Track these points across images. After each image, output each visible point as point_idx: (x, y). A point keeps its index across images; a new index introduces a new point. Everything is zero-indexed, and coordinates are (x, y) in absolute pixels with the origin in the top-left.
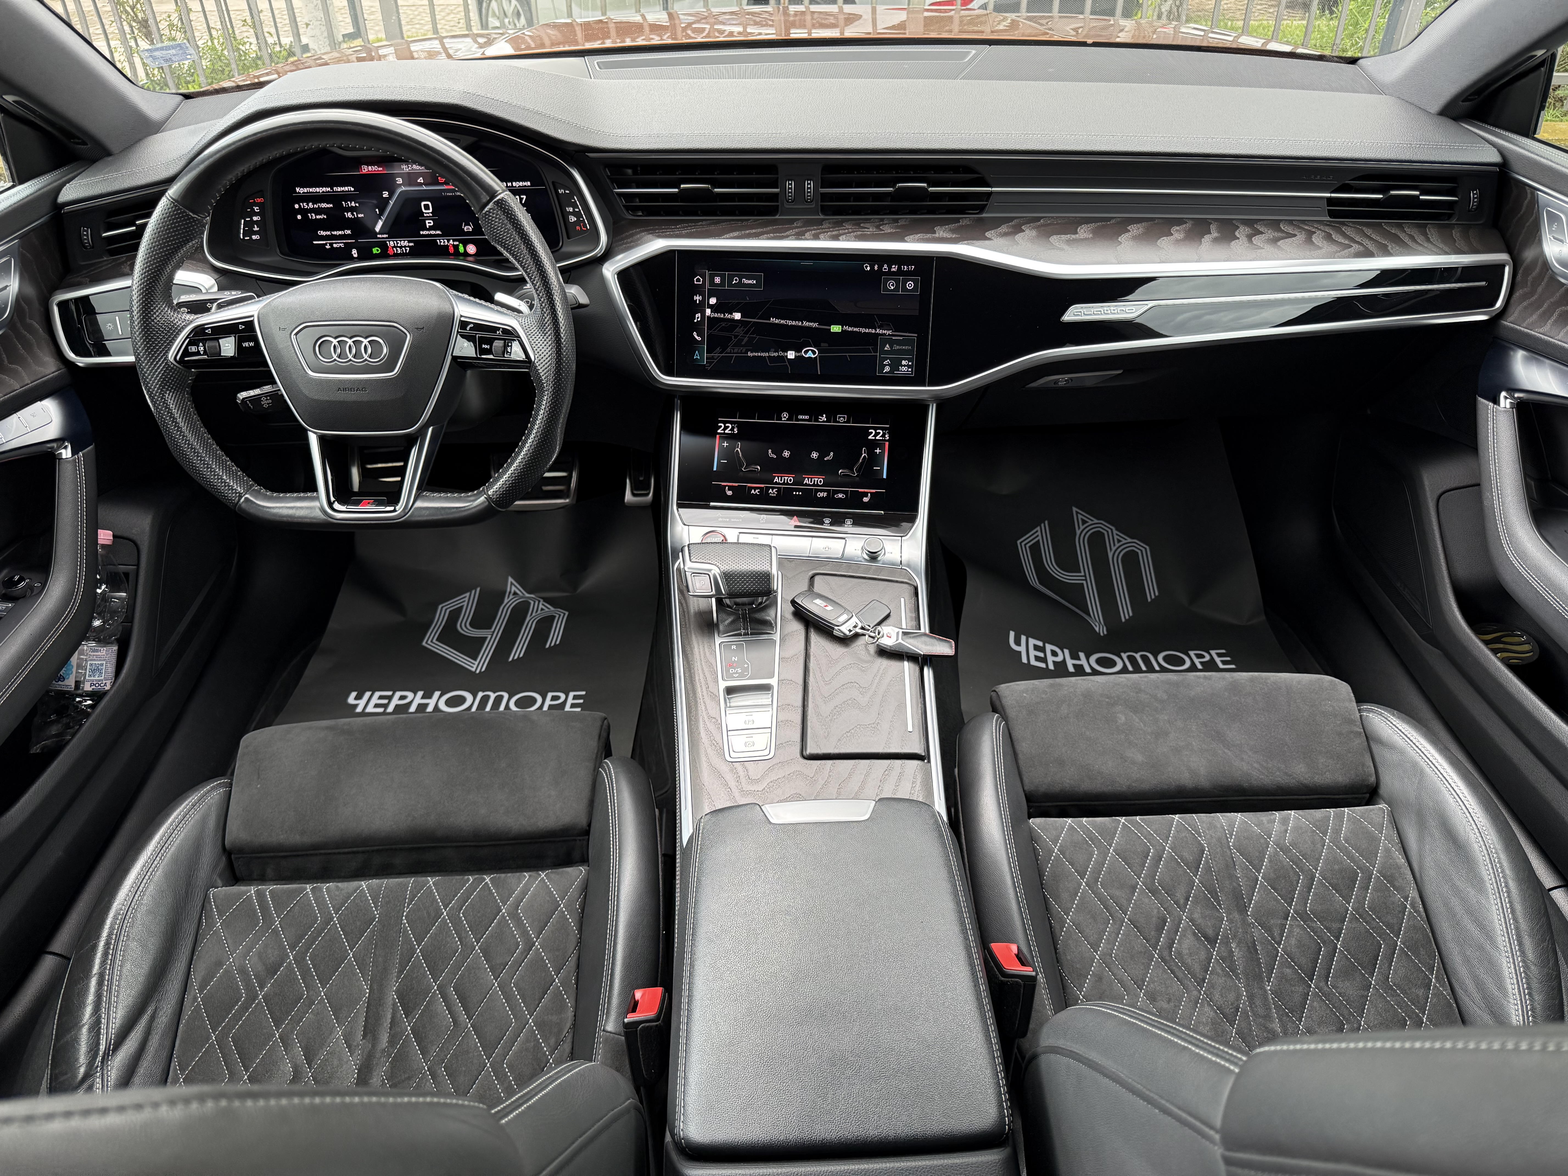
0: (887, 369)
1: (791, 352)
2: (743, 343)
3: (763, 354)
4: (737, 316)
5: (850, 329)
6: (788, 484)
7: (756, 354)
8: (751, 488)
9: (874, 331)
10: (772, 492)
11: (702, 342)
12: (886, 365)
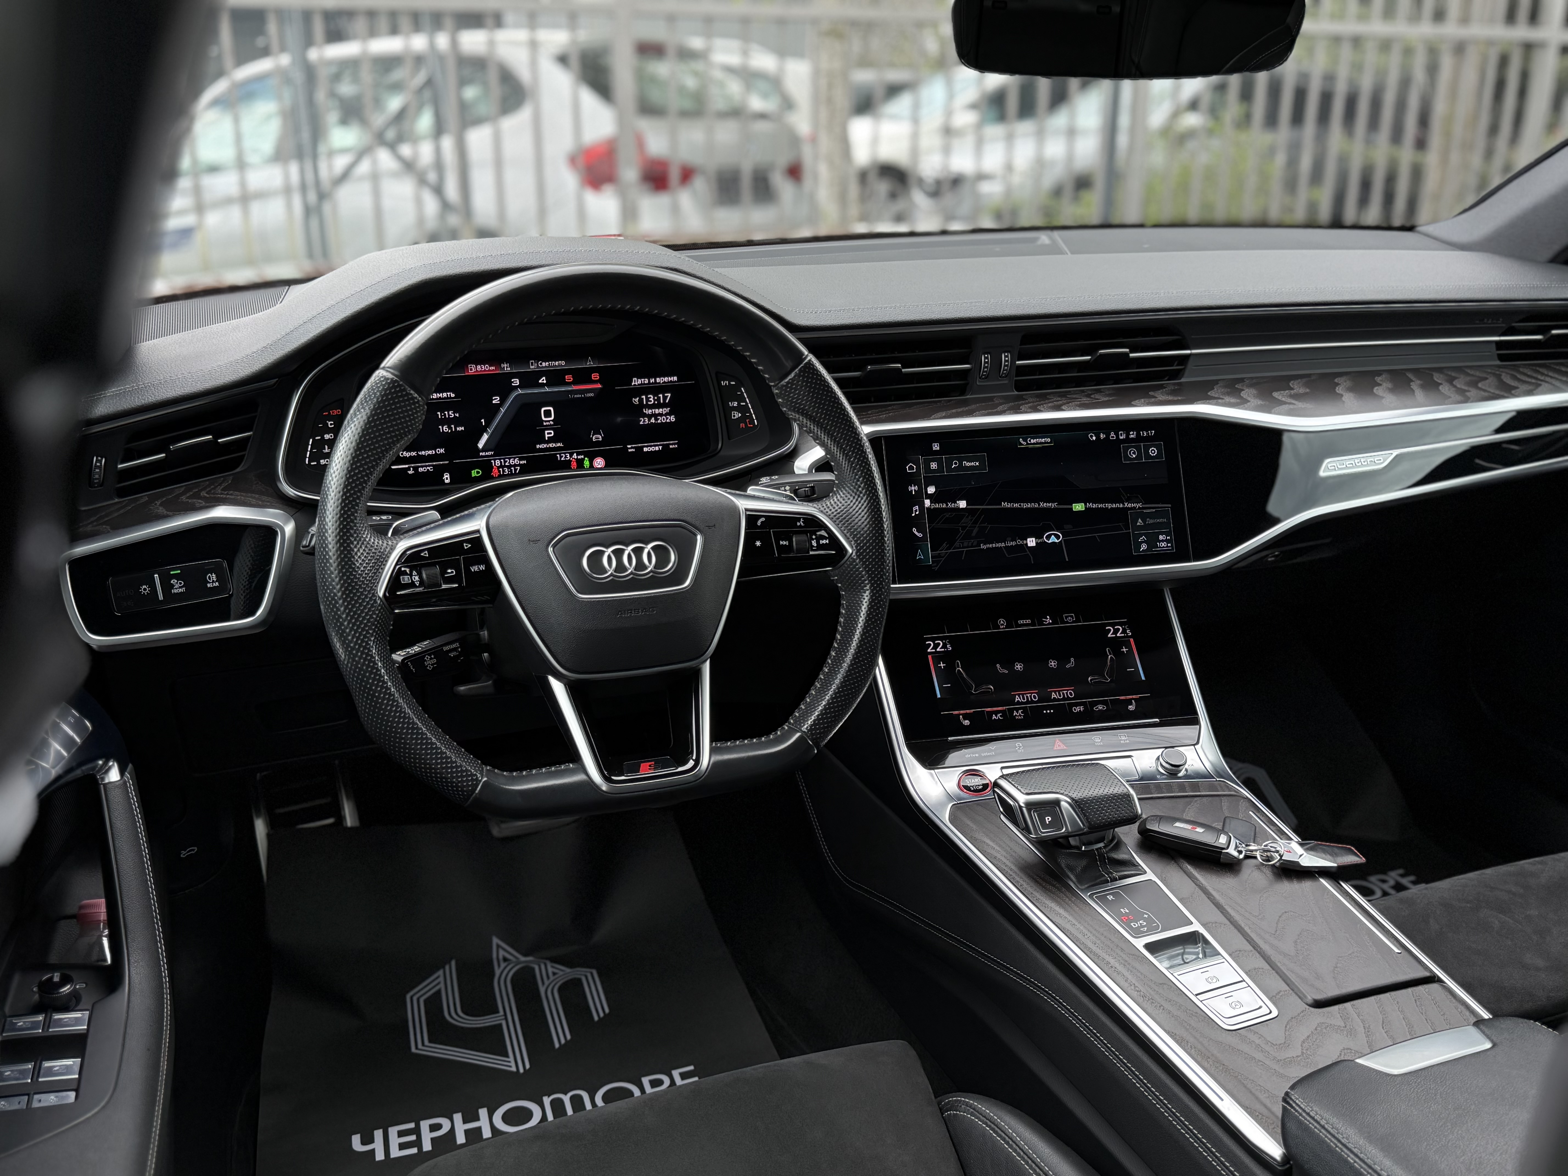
0: (1144, 547)
1: (1031, 539)
2: (974, 534)
3: (999, 545)
4: (963, 504)
5: (1095, 506)
6: (1033, 702)
7: (991, 546)
8: (991, 713)
9: (1121, 506)
10: (1018, 714)
11: (924, 539)
12: (1142, 542)
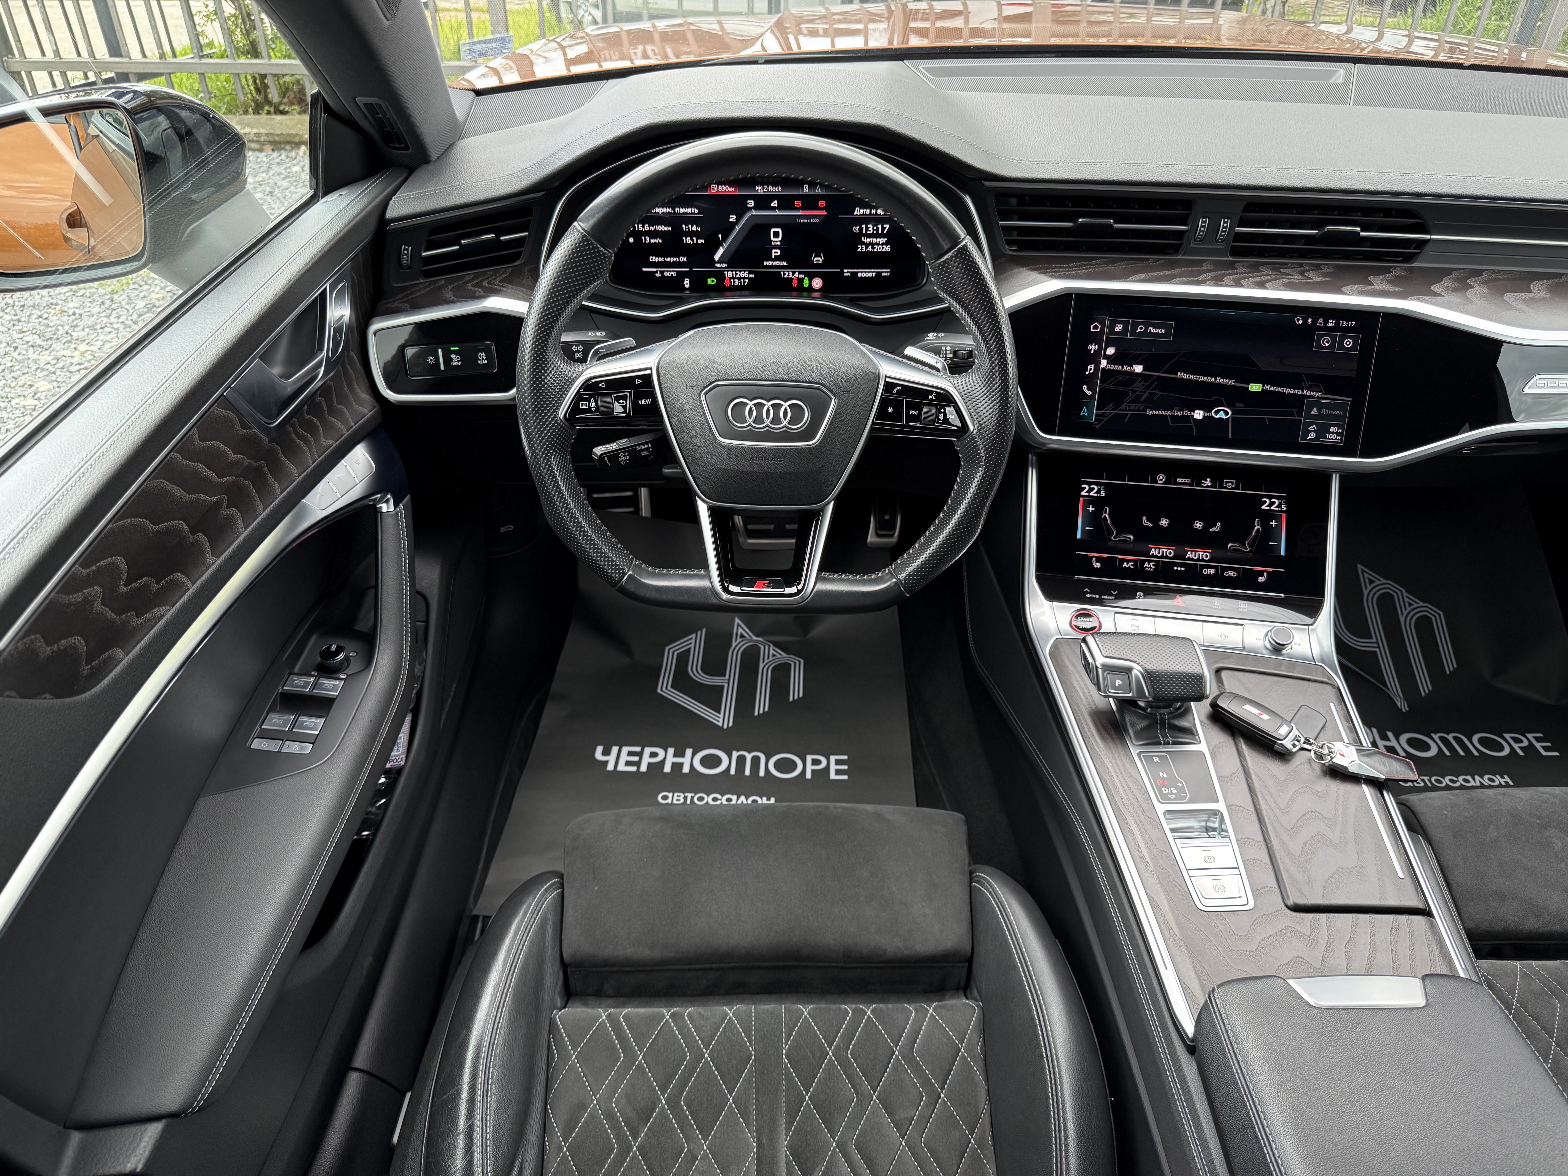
0: (1312, 435)
1: (1199, 411)
2: (1142, 399)
3: (1165, 413)
4: (1138, 369)
5: (1272, 389)
6: (1167, 557)
7: (1156, 412)
8: (1123, 561)
9: (1300, 392)
10: (1149, 566)
11: (1092, 397)
12: (1312, 431)
